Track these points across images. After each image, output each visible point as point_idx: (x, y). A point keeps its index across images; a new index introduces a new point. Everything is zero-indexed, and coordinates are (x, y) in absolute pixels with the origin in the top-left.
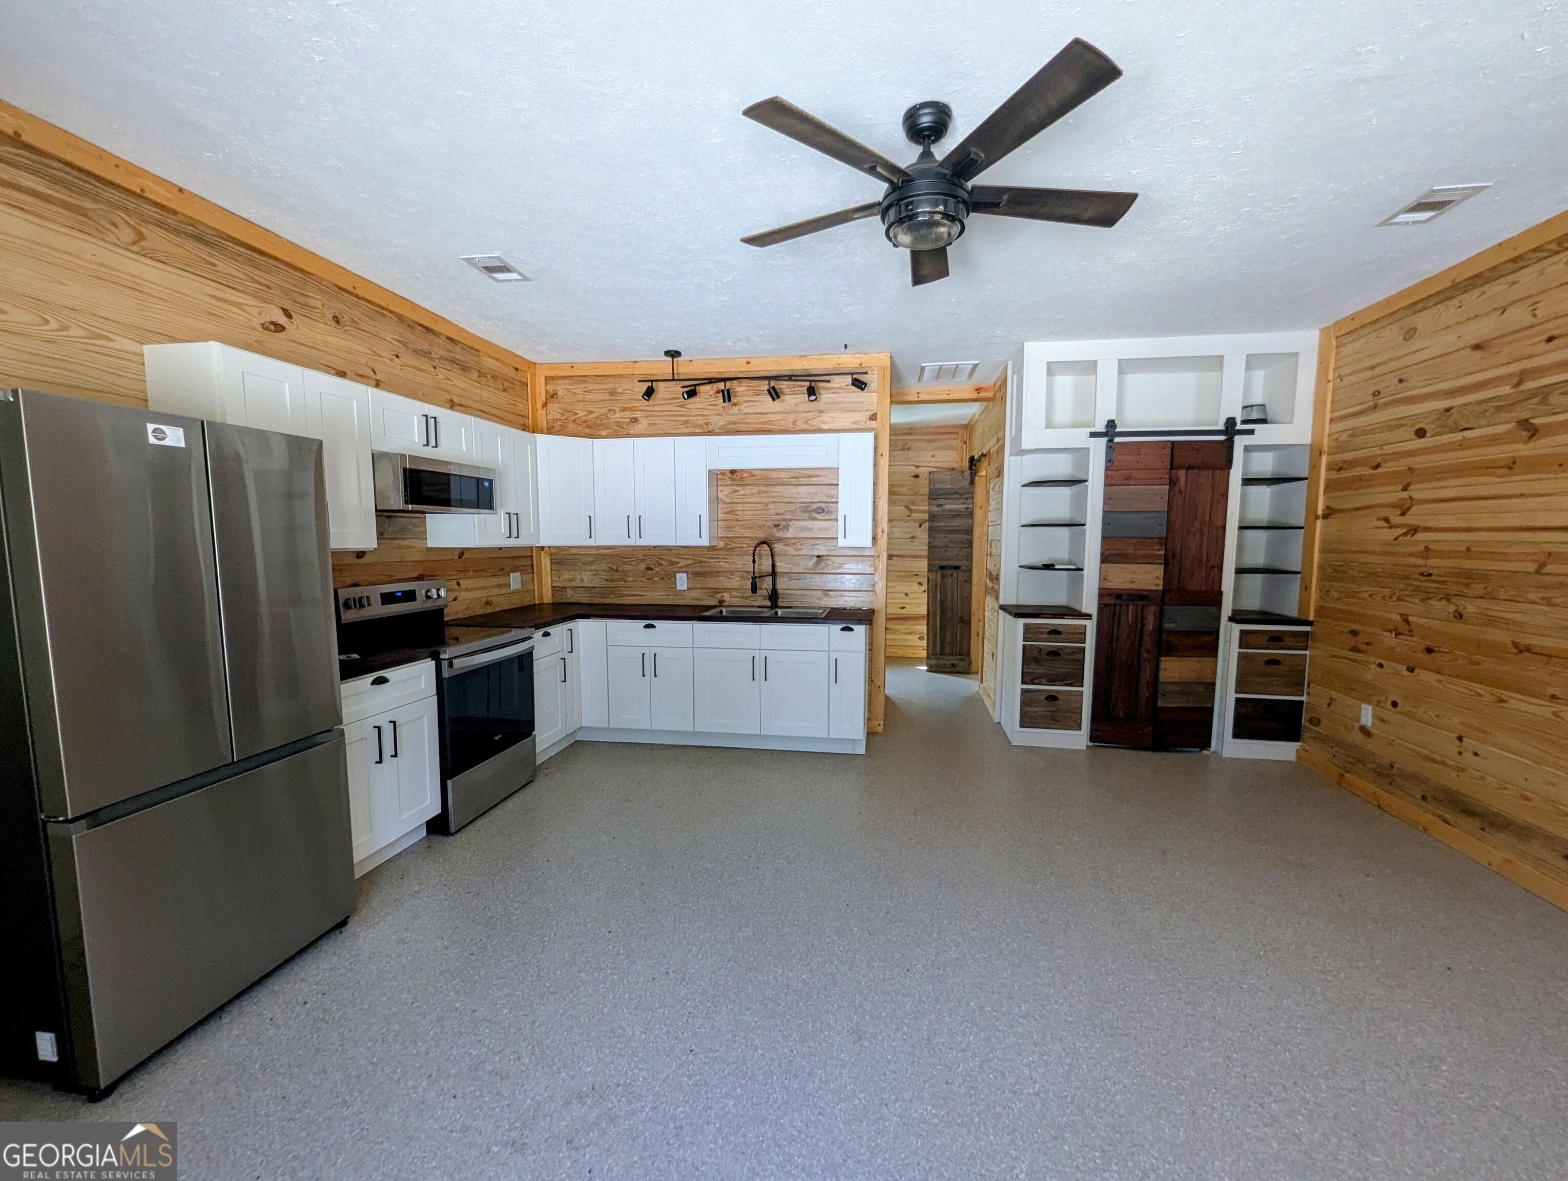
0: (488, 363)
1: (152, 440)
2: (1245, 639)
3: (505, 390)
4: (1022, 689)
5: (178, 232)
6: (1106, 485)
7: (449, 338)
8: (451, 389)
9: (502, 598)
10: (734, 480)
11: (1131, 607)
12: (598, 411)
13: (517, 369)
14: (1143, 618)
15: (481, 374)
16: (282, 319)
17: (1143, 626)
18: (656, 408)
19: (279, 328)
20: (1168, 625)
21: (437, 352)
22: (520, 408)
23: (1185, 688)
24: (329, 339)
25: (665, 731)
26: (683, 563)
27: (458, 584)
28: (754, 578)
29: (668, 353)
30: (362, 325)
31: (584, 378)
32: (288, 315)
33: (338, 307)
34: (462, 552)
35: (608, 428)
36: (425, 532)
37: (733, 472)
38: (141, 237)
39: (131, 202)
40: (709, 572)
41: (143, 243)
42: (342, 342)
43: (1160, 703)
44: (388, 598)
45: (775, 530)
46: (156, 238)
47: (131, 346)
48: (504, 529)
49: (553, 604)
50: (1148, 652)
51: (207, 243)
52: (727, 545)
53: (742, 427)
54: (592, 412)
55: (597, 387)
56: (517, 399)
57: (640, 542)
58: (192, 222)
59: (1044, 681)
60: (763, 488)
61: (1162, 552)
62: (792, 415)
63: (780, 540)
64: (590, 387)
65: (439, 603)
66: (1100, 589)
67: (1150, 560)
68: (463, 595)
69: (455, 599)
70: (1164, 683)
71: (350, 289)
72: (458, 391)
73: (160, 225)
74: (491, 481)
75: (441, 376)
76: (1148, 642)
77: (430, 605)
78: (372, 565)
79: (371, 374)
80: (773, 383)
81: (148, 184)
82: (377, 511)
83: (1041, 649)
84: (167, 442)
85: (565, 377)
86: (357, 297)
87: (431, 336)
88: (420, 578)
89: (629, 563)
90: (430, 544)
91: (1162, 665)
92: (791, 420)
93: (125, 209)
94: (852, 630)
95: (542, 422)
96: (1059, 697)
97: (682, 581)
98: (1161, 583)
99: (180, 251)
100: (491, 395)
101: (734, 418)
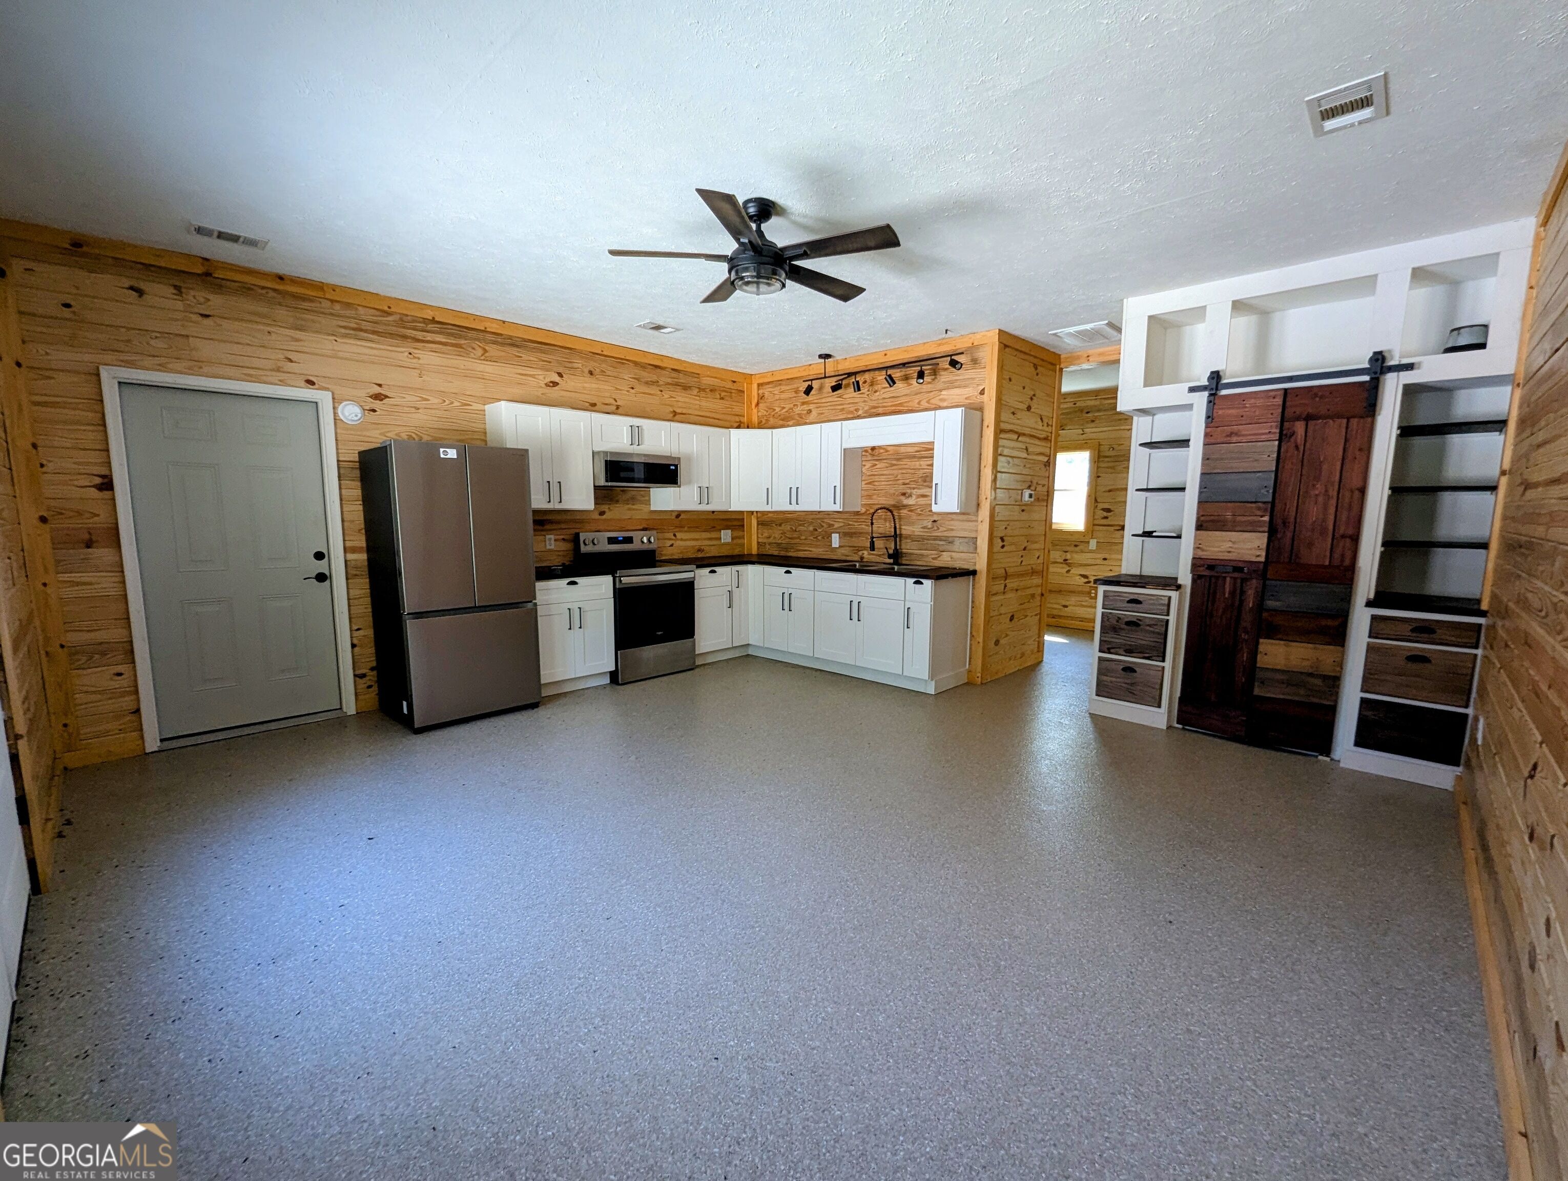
0: (706, 381)
1: (442, 456)
2: (1377, 627)
3: (722, 398)
4: (1099, 658)
5: (503, 344)
6: (1205, 445)
7: (673, 369)
8: (675, 403)
9: (712, 548)
10: (873, 455)
11: (1228, 579)
12: (788, 407)
13: (734, 382)
14: (1243, 592)
15: (701, 389)
16: (556, 378)
17: (1242, 601)
18: (823, 401)
19: (555, 384)
20: (1271, 604)
21: (663, 380)
22: (737, 410)
23: (1292, 678)
24: (586, 385)
25: (800, 655)
26: (837, 525)
27: (675, 535)
28: (872, 538)
29: (821, 356)
30: (608, 373)
31: (779, 382)
32: (560, 375)
33: (591, 365)
34: (679, 514)
35: (793, 419)
36: (649, 500)
37: (873, 449)
38: (485, 351)
39: (481, 335)
40: (855, 533)
41: (487, 354)
42: (594, 386)
43: (1257, 691)
44: (612, 541)
45: (902, 498)
46: (493, 350)
47: (480, 407)
48: (696, 498)
49: (758, 555)
50: (1247, 632)
51: (517, 346)
52: (867, 510)
53: (880, 410)
54: (784, 408)
55: (788, 388)
56: (734, 404)
57: (798, 508)
58: (510, 338)
59: (1121, 651)
60: (894, 462)
61: (1266, 518)
62: (917, 397)
63: (905, 506)
64: (783, 388)
65: (651, 547)
66: (1194, 558)
67: (1252, 528)
68: (678, 543)
69: (672, 545)
70: (1262, 669)
71: (600, 352)
72: (680, 404)
73: (495, 343)
74: (676, 466)
75: (666, 396)
76: (1247, 620)
77: (646, 547)
78: (611, 520)
79: (614, 402)
80: (889, 372)
81: (488, 324)
82: (595, 486)
83: (1119, 618)
84: (448, 456)
85: (769, 383)
86: (606, 356)
87: (659, 370)
88: (645, 529)
89: (803, 525)
90: (653, 508)
91: (1261, 648)
92: (917, 401)
93: (478, 340)
94: (922, 583)
95: (755, 420)
96: (1137, 669)
97: (836, 540)
98: (1264, 554)
99: (503, 354)
100: (710, 404)
101: (874, 404)
